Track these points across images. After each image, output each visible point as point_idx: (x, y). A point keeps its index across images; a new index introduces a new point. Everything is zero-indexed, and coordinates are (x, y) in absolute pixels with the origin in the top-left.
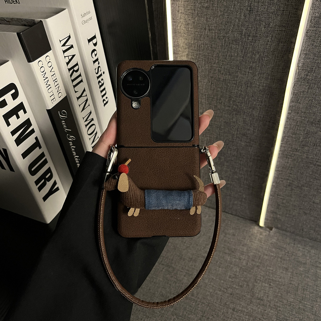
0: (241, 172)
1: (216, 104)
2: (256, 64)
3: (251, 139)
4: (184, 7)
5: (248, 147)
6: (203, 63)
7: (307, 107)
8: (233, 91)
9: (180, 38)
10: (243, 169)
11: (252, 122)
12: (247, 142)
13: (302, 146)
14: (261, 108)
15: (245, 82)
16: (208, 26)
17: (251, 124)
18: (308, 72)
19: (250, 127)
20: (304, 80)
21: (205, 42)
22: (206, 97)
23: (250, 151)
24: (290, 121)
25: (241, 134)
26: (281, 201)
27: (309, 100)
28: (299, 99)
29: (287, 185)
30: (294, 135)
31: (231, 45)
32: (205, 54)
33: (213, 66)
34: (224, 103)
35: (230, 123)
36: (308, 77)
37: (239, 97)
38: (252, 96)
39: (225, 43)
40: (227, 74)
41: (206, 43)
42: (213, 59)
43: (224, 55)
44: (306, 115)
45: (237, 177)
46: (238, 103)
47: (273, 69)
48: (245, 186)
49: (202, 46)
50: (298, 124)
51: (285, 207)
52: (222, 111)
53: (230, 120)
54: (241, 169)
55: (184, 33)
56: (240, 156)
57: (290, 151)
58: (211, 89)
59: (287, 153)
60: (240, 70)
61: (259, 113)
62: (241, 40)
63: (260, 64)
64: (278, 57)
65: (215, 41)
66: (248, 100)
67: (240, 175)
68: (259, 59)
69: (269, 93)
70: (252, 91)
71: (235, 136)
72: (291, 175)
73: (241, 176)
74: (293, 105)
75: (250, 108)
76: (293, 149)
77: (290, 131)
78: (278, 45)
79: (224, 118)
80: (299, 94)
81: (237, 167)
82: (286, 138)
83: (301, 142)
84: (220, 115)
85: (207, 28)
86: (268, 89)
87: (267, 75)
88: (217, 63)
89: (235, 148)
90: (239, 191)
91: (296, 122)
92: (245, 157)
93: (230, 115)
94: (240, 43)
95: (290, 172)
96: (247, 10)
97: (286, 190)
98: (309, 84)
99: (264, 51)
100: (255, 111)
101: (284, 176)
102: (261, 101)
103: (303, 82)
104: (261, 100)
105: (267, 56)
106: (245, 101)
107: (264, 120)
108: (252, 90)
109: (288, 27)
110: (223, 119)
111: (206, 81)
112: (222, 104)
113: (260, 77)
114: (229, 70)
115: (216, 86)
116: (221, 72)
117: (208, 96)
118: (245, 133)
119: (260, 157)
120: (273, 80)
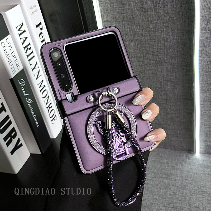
0: (172, 112)
1: (144, 60)
2: (168, 23)
3: (175, 83)
5: (174, 90)
6: (129, 30)
8: (154, 47)
9: (108, 15)
11: (173, 69)
12: (172, 86)
15: (162, 39)
18: (208, 22)
20: (206, 28)
22: (134, 56)
23: (176, 93)
24: (202, 62)
25: (167, 80)
28: (205, 44)
32: (128, 24)
33: (136, 31)
34: (149, 59)
35: (157, 73)
36: (208, 26)
37: (160, 51)
38: (170, 49)
39: (142, 12)
45: (170, 117)
46: (160, 56)
47: (181, 25)
52: (148, 65)
53: (156, 71)
54: (172, 109)
55: (111, 11)
56: (169, 98)
58: (137, 49)
59: (204, 89)
60: (157, 30)
61: (177, 61)
62: (153, 7)
63: (171, 23)
64: (183, 15)
65: (135, 12)
66: (167, 53)
67: (172, 115)
68: (170, 19)
69: (182, 44)
70: (169, 45)
71: (162, 83)
74: (201, 50)
75: (170, 58)
77: (203, 70)
78: (182, 7)
81: (168, 108)
84: (148, 69)
85: (127, 3)
86: (180, 41)
87: (178, 30)
88: (139, 28)
89: (164, 92)
91: (206, 62)
92: (173, 99)
93: (155, 67)
94: (154, 10)
99: (172, 13)
100: (174, 60)
105: (175, 16)
106: (165, 53)
107: (182, 66)
110: (151, 71)
111: (133, 43)
112: (148, 59)
113: (173, 33)
114: (149, 32)
115: (141, 47)
116: (143, 35)
117: (136, 55)
118: (170, 79)
119: (184, 96)
120: (183, 33)
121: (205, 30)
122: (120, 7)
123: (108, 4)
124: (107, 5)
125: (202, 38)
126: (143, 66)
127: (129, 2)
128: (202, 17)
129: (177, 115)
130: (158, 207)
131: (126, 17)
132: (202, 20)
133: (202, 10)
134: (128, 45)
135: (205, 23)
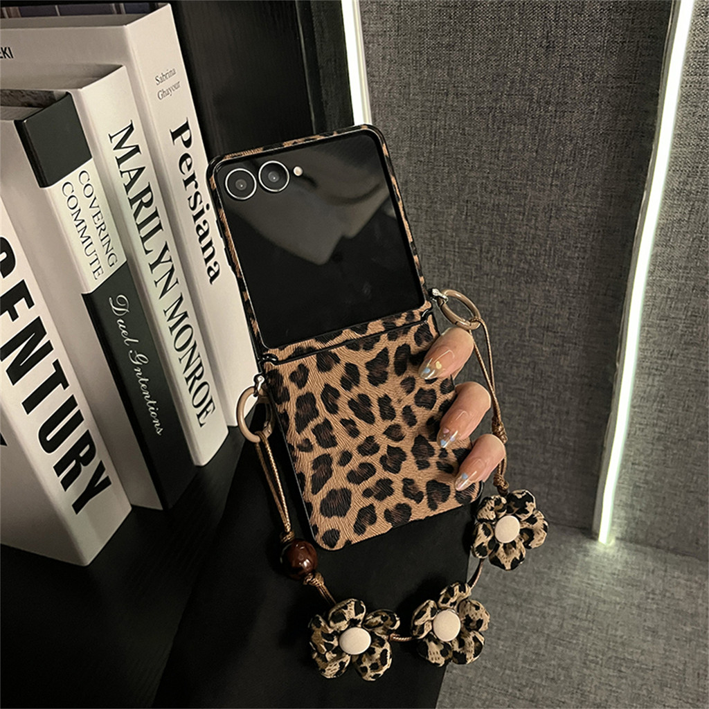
0: (545, 416)
1: (480, 262)
2: (567, 165)
3: (564, 337)
4: (395, 48)
5: (558, 357)
6: (447, 169)
7: (689, 254)
8: (517, 230)
9: (390, 119)
10: (549, 407)
11: (565, 299)
12: (555, 346)
13: (684, 346)
14: (583, 264)
15: (544, 208)
16: (454, 87)
17: (563, 303)
18: (688, 177)
19: (561, 309)
20: (679, 193)
21: (448, 123)
22: (454, 248)
23: (562, 366)
24: (653, 289)
25: (541, 327)
26: (643, 477)
27: (694, 239)
29: (654, 438)
30: (664, 322)
31: (508, 126)
32: (448, 151)
33: (469, 175)
35: (514, 303)
36: (688, 188)
37: (533, 243)
38: (563, 239)
39: (494, 121)
40: (500, 192)
41: (449, 125)
42: (467, 160)
43: (494, 149)
44: (688, 273)
45: (537, 429)
46: (531, 255)
47: (605, 175)
48: (556, 448)
49: (440, 133)
50: (670, 296)
51: (652, 490)
52: (493, 277)
53: (513, 296)
54: (545, 407)
55: (399, 106)
56: (542, 377)
57: (658, 358)
58: (466, 229)
59: (649, 364)
60: (532, 180)
61: (580, 278)
62: (530, 112)
63: (576, 165)
64: (616, 147)
65: (471, 120)
66: (553, 249)
67: (543, 423)
68: (575, 154)
69: (601, 229)
70: (561, 227)
71: (527, 333)
72: (661, 414)
73: (545, 424)
75: (559, 265)
76: (662, 353)
77: (653, 311)
78: (616, 120)
79: (500, 293)
80: (670, 226)
81: (535, 404)
82: (646, 328)
83: (682, 335)
84: (489, 287)
85: (451, 90)
86: (596, 220)
87: (594, 188)
88: (478, 168)
89: (528, 360)
90: (542, 460)
91: (667, 289)
92: (551, 381)
93: (512, 285)
94: (529, 120)
95: (659, 408)
96: (541, 46)
97: (652, 450)
98: (691, 203)
100: (570, 273)
101: (645, 418)
102: (583, 248)
103: (678, 200)
104: (583, 246)
105: (591, 145)
106: (545, 250)
107: (592, 291)
108: (562, 225)
109: (637, 78)
110: (497, 294)
111: (454, 210)
112: (493, 261)
113: (577, 194)
114: (506, 182)
115: (477, 222)
116: (489, 190)
117: (458, 244)
118: (550, 324)
119: (587, 377)
120: (609, 199)
121: (677, 198)
122: (428, 100)
123: (393, 84)
124: (390, 90)
125: (665, 221)
126: (475, 277)
127: (458, 87)
128: (673, 160)
129: (557, 427)
130: (488, 694)
131: (442, 131)
132: (673, 169)
133: (678, 136)
134: (440, 213)
135: (680, 177)
